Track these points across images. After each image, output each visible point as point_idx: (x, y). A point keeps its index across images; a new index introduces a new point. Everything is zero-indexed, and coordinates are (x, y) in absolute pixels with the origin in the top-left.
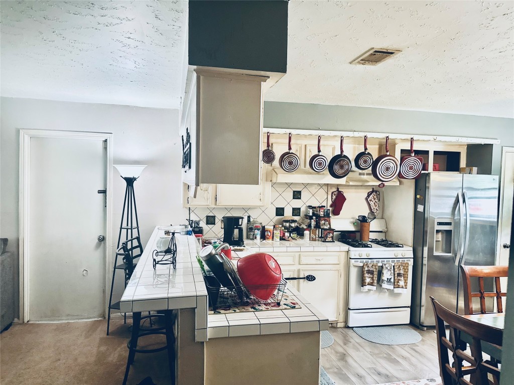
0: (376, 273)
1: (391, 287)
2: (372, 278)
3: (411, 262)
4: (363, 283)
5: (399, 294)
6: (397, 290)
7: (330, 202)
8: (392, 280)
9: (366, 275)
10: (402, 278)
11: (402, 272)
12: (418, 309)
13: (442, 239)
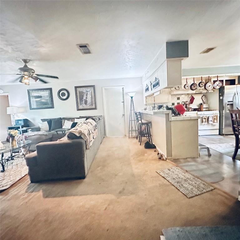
0: (207, 119)
1: (212, 123)
2: (206, 120)
3: (219, 115)
4: (202, 122)
5: (215, 125)
6: (214, 124)
7: (189, 100)
8: (212, 121)
9: (203, 119)
10: (216, 120)
11: (216, 118)
12: (221, 130)
13: (230, 107)
